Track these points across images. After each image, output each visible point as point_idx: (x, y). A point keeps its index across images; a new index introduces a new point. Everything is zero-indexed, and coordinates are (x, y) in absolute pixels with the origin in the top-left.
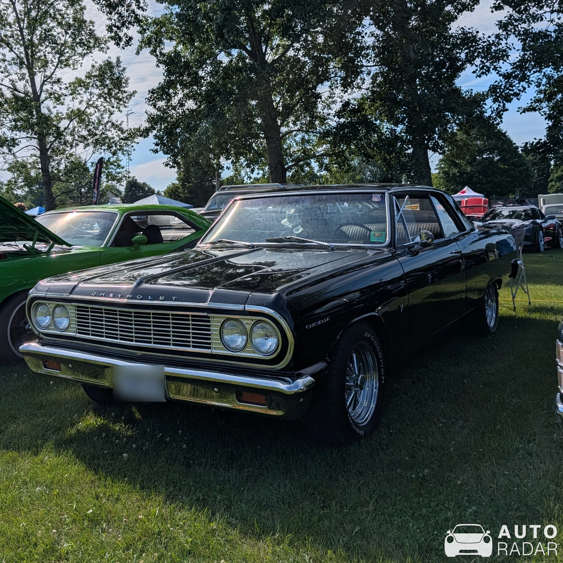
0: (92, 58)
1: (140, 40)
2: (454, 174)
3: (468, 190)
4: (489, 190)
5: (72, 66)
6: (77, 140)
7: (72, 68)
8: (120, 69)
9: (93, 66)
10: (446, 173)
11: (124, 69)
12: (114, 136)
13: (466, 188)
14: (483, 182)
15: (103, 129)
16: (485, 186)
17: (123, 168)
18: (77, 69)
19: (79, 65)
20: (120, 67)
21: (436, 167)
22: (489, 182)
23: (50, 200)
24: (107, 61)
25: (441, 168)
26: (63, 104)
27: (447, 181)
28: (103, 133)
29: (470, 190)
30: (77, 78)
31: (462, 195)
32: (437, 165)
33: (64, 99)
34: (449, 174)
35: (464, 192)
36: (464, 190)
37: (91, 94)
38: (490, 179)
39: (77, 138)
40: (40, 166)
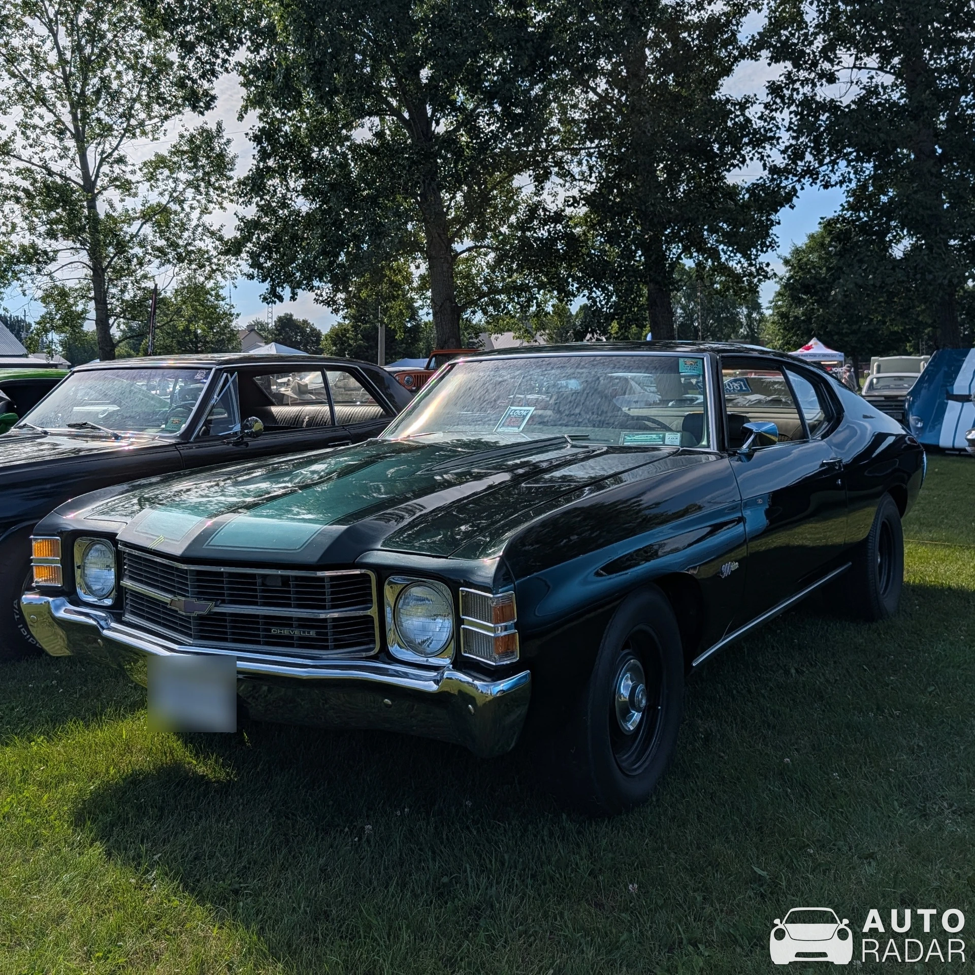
0: (182, 123)
1: (245, 97)
2: (796, 318)
3: (815, 344)
4: (853, 345)
5: (150, 135)
6: (150, 254)
7: (151, 138)
8: (223, 141)
9: (182, 136)
10: (783, 316)
11: (229, 141)
12: (210, 248)
13: (813, 341)
14: (844, 331)
15: (189, 237)
16: (846, 339)
17: (223, 299)
18: (157, 139)
19: (162, 134)
20: (222, 137)
21: (769, 305)
22: (854, 332)
23: (108, 349)
24: (202, 127)
25: (776, 307)
26: (135, 195)
27: (785, 329)
28: (190, 244)
29: (820, 344)
30: (157, 155)
31: (806, 352)
32: (771, 302)
33: (137, 188)
34: (788, 318)
35: (808, 348)
36: (810, 344)
37: (176, 180)
38: (855, 327)
39: (150, 251)
40: (92, 294)
